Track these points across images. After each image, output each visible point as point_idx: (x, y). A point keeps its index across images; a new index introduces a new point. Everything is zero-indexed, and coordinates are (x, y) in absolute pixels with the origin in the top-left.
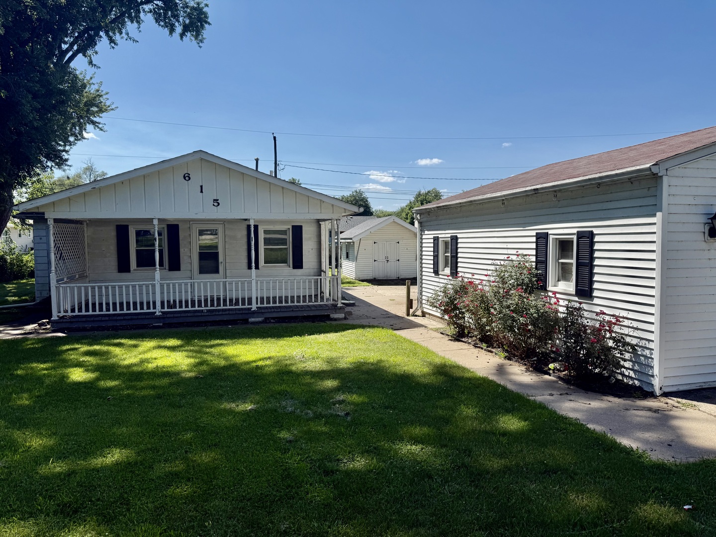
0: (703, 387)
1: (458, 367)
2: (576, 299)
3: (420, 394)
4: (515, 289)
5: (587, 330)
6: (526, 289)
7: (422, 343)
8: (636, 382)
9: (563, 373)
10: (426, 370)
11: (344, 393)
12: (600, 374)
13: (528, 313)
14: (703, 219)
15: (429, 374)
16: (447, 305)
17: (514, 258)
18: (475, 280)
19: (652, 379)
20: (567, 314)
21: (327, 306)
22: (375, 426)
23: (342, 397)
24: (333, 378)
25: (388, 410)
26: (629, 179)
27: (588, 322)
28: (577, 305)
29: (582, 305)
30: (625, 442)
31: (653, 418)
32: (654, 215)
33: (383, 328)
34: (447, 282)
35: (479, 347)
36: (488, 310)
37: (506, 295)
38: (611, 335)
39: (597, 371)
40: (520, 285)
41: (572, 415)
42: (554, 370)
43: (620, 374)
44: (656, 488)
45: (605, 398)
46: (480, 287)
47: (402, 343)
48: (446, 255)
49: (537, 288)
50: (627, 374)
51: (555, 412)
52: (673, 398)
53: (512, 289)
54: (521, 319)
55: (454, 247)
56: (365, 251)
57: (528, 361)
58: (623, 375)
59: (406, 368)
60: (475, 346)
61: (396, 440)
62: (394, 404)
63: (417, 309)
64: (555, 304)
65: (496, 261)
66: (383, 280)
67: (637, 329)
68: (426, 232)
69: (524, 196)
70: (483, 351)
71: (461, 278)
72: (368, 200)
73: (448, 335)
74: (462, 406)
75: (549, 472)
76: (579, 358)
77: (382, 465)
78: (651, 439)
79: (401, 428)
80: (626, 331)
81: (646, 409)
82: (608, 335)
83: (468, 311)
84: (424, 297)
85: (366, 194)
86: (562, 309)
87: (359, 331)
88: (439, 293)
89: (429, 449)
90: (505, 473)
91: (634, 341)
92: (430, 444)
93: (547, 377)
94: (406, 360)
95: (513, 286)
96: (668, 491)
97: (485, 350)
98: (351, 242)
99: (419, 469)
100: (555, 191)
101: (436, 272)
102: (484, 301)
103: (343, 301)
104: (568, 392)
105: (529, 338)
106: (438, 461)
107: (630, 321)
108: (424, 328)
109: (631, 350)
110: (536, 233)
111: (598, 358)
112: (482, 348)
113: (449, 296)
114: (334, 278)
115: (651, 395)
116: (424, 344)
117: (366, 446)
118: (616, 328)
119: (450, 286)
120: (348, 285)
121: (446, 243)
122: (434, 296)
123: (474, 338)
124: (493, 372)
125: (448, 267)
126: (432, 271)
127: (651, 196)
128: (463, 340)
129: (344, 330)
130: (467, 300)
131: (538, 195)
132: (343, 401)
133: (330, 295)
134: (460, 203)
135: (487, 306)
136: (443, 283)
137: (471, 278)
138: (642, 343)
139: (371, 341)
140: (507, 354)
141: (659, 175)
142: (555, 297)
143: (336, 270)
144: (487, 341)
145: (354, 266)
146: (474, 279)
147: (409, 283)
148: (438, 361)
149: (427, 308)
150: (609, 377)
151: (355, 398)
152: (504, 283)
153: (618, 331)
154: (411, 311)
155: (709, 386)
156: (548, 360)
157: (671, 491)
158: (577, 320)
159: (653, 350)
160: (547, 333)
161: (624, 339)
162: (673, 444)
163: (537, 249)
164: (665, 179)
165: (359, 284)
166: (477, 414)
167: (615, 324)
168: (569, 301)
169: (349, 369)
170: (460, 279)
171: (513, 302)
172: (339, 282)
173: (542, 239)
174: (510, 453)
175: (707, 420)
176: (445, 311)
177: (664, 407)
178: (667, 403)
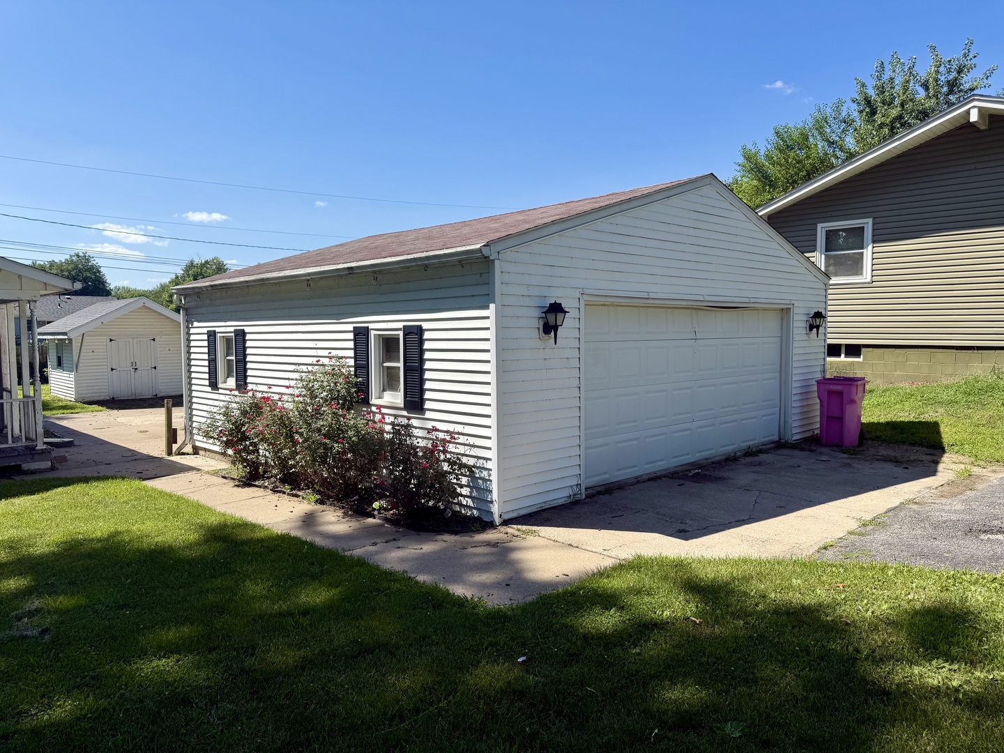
0: (544, 508)
1: (245, 525)
2: (405, 413)
3: (182, 576)
4: (327, 405)
5: (417, 452)
6: (343, 405)
7: (191, 495)
8: (475, 512)
9: (392, 512)
10: (193, 537)
11: (40, 595)
12: (435, 506)
13: (345, 437)
14: (537, 313)
15: (198, 543)
16: (231, 434)
17: (326, 361)
18: (273, 395)
19: (491, 505)
20: (393, 433)
21: (15, 450)
22: (97, 641)
23: (37, 603)
24: (21, 574)
25: (121, 612)
26: (460, 261)
27: (418, 443)
28: (405, 421)
29: (411, 421)
30: (459, 590)
31: (491, 554)
32: (487, 307)
33: (123, 479)
34: (230, 400)
35: (280, 492)
36: (292, 437)
37: (316, 414)
38: (446, 457)
39: (431, 503)
40: (334, 398)
41: (398, 568)
42: (379, 510)
43: (458, 504)
44: (491, 644)
45: (440, 537)
46: (280, 403)
47: (155, 499)
48: (228, 358)
49: (358, 402)
50: (465, 503)
51: (377, 567)
52: (514, 526)
53: (324, 405)
54: (336, 445)
55: (240, 346)
56: (94, 355)
57: (347, 502)
58: (460, 505)
59: (159, 539)
60: (274, 491)
61: (133, 657)
62: (134, 599)
63: (184, 444)
64: (380, 421)
65: (301, 367)
66: (128, 400)
67: (474, 446)
68: (196, 324)
69: (334, 276)
70: (286, 496)
71: (251, 392)
72: (102, 270)
73: (234, 479)
74: (248, 583)
75: (363, 652)
76: (410, 491)
77: (104, 703)
78: (488, 581)
79: (144, 635)
80: (461, 450)
81: (484, 544)
82: (442, 457)
83: (262, 440)
84: (195, 425)
85: (97, 260)
86: (388, 428)
87: (78, 489)
88: (218, 417)
89: (188, 660)
90: (303, 669)
91: (471, 462)
92: (190, 652)
93: (370, 520)
94: (161, 525)
95: (326, 401)
96: (502, 644)
97: (288, 494)
98: (65, 339)
99: (169, 694)
100: (375, 272)
101: (214, 385)
102: (284, 425)
103: (46, 440)
104: (395, 537)
105: (347, 470)
106: (203, 674)
107: (466, 437)
108: (195, 472)
109: (468, 473)
110: (354, 327)
111: (432, 487)
112: (284, 493)
113: (234, 420)
114: (28, 402)
115: (490, 525)
116: (194, 497)
117: (77, 677)
118: (451, 448)
119: (234, 405)
120: (61, 411)
121: (228, 340)
122: (209, 421)
123: (273, 479)
124: (297, 524)
125: (233, 376)
126: (207, 383)
127: (483, 284)
128: (257, 483)
129: (47, 489)
130: (260, 425)
131: (354, 275)
132: (38, 610)
133: (21, 432)
134: (247, 281)
135: (290, 431)
136: (224, 401)
137: (266, 392)
138: (480, 463)
139: (99, 502)
140: (318, 497)
141: (491, 258)
142: (380, 413)
143: (32, 387)
144: (292, 481)
145: (73, 380)
146: (272, 393)
147: (170, 404)
148: (213, 520)
149: (200, 441)
150: (445, 510)
151: (63, 601)
152: (313, 397)
153: (453, 450)
154: (175, 447)
155: (550, 506)
156: (373, 498)
157: (505, 644)
158: (406, 440)
159: (491, 470)
160: (370, 462)
161: (460, 460)
162: (511, 582)
163: (355, 349)
164: (497, 263)
165: (83, 408)
166: (269, 590)
167: (450, 442)
168: (396, 416)
169: (54, 553)
170: (250, 394)
171: (325, 423)
172: (39, 406)
173: (361, 335)
174: (313, 637)
175: (546, 546)
176: (228, 444)
177: (503, 538)
178: (507, 533)
